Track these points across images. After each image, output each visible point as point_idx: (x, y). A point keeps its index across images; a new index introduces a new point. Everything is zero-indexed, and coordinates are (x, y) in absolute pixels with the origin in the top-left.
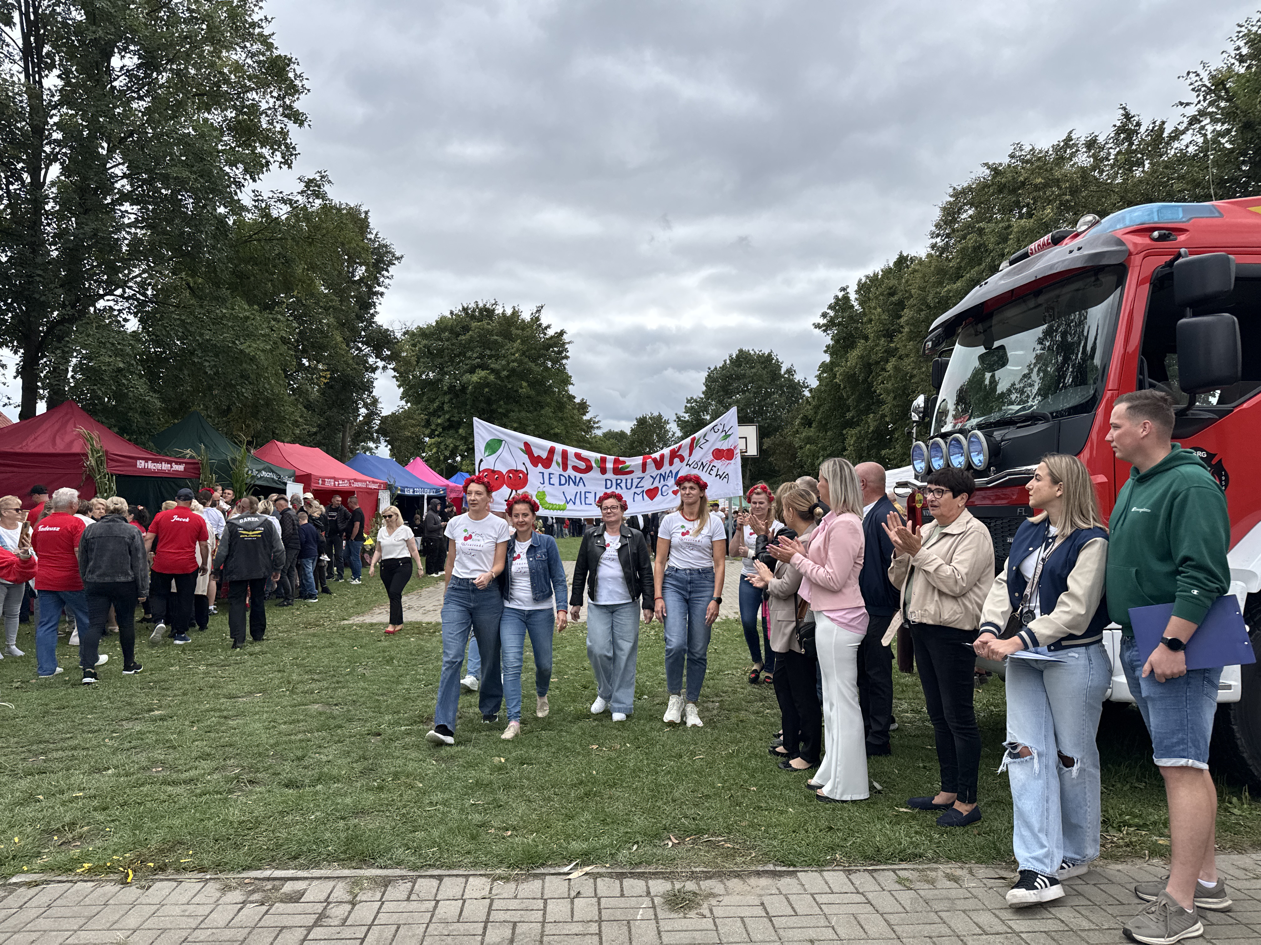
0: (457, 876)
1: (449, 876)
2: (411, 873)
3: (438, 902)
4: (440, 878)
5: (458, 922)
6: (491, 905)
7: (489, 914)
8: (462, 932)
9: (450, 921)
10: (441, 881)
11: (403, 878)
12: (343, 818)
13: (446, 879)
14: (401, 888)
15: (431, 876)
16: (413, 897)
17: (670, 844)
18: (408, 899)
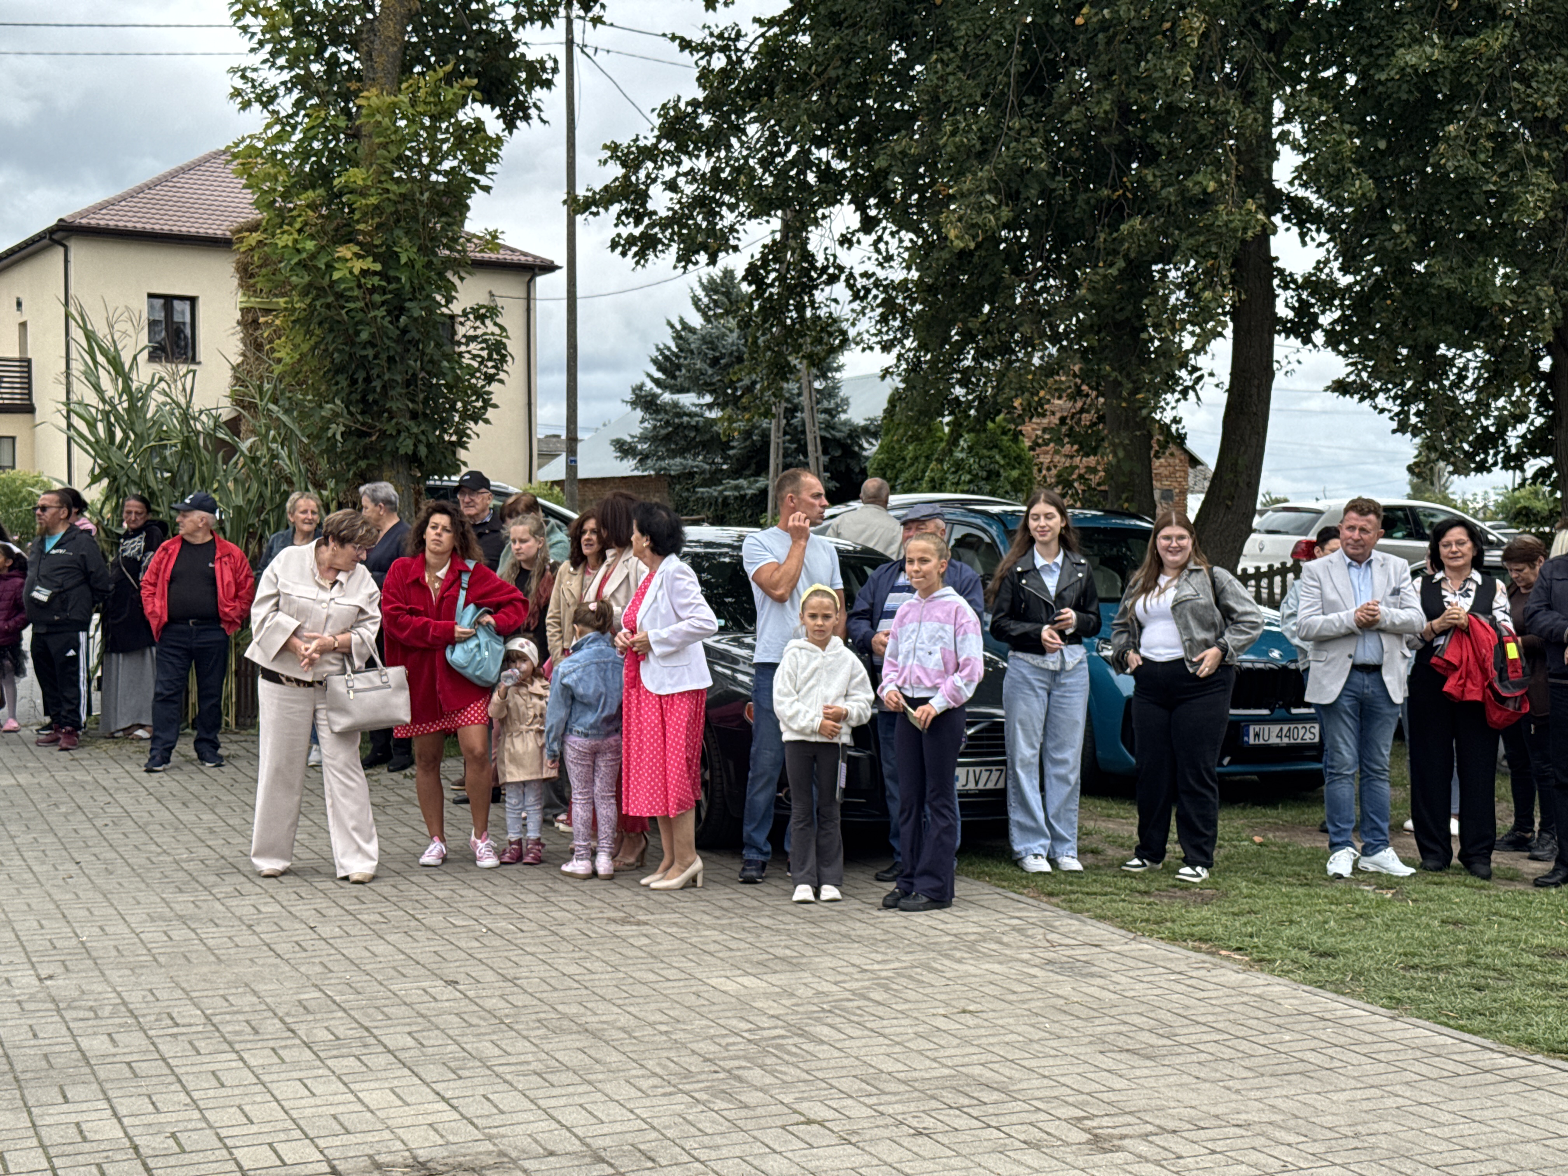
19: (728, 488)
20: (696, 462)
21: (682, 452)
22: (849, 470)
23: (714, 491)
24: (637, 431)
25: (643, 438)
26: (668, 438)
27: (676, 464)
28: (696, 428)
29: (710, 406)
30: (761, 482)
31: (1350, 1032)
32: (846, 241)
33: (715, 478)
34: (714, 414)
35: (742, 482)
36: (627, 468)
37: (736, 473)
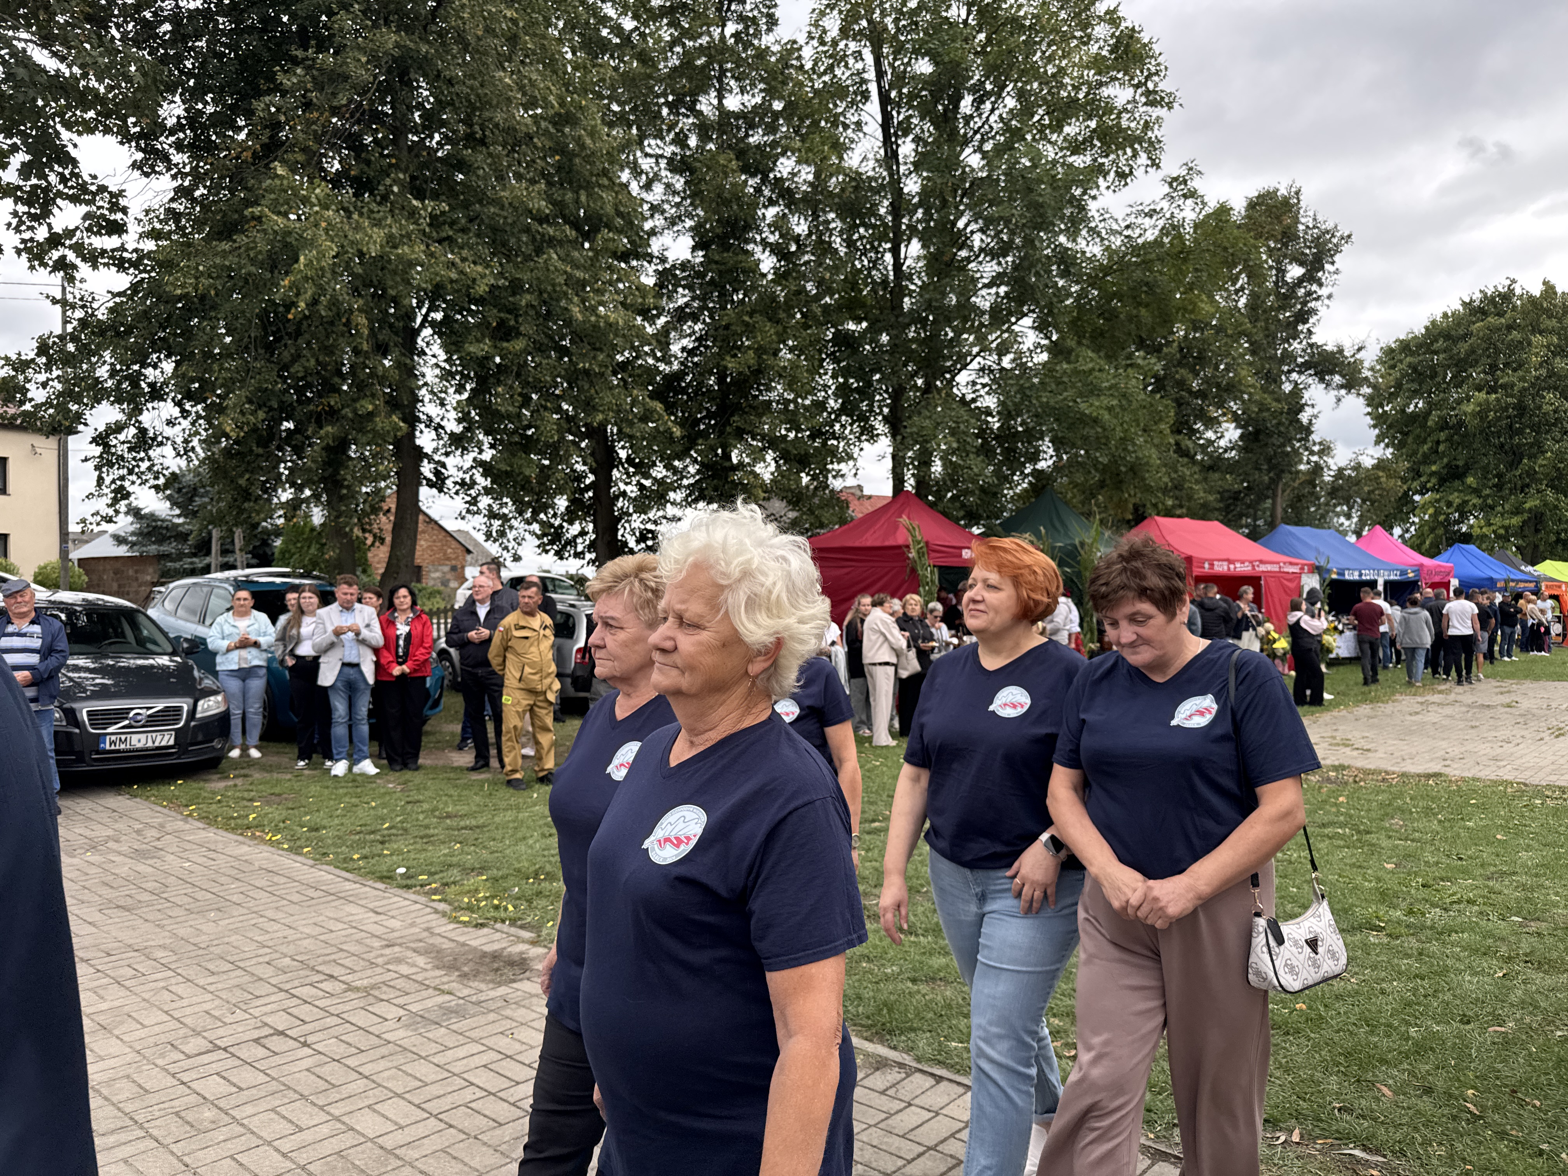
0: (959, 1084)
1: (951, 1081)
2: (914, 1064)
3: (910, 1105)
4: (939, 1079)
5: (903, 1137)
6: (959, 1131)
7: (942, 1142)
8: (892, 1150)
9: (896, 1131)
10: (938, 1083)
11: (901, 1065)
12: (914, 981)
13: (944, 1084)
14: (889, 1077)
15: (932, 1075)
16: (891, 1092)
17: (1282, 1139)
18: (883, 1092)
19: (186, 564)
20: (168, 548)
21: (160, 541)
22: (265, 553)
23: (177, 565)
24: (131, 529)
25: (133, 534)
26: (149, 534)
27: (153, 549)
28: (167, 528)
29: (179, 516)
30: (207, 560)
31: (276, 879)
32: (170, 423)
33: (180, 556)
34: (181, 520)
35: (195, 560)
36: (122, 551)
37: (194, 555)
